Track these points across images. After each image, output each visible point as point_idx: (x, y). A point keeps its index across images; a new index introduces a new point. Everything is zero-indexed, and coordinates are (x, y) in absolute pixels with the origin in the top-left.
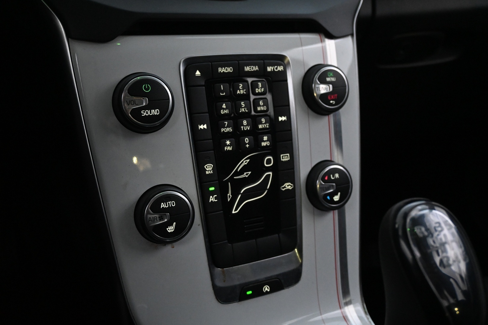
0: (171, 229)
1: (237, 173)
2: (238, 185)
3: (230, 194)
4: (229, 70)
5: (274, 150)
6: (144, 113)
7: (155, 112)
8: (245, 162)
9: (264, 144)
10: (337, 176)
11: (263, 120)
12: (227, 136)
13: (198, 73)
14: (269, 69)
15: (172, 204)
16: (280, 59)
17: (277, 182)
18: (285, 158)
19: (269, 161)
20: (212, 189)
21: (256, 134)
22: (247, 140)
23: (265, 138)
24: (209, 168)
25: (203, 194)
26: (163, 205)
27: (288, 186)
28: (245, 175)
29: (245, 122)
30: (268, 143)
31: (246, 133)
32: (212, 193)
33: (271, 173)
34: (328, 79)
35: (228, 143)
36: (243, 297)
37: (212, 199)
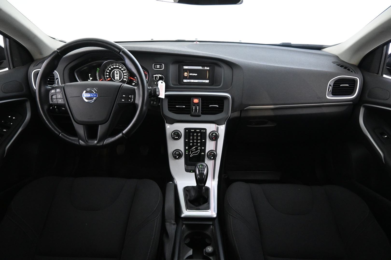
0: (177, 157)
1: (192, 149)
2: (192, 152)
3: (190, 153)
4: (193, 131)
5: (201, 146)
6: (175, 137)
7: (177, 137)
8: (194, 148)
9: (198, 145)
10: (213, 153)
11: (199, 140)
12: (191, 142)
13: (187, 131)
14: (202, 131)
15: (178, 153)
16: (205, 129)
17: (200, 152)
18: (203, 148)
19: (199, 148)
20: (187, 151)
21: (197, 143)
22: (195, 144)
23: (199, 144)
24: (187, 148)
25: (185, 152)
26: (176, 153)
27: (203, 153)
28: (194, 150)
29: (195, 140)
30: (199, 145)
31: (195, 142)
32: (187, 152)
33: (199, 150)
34: (213, 135)
35: (191, 144)
36: (190, 172)
37: (187, 153)
